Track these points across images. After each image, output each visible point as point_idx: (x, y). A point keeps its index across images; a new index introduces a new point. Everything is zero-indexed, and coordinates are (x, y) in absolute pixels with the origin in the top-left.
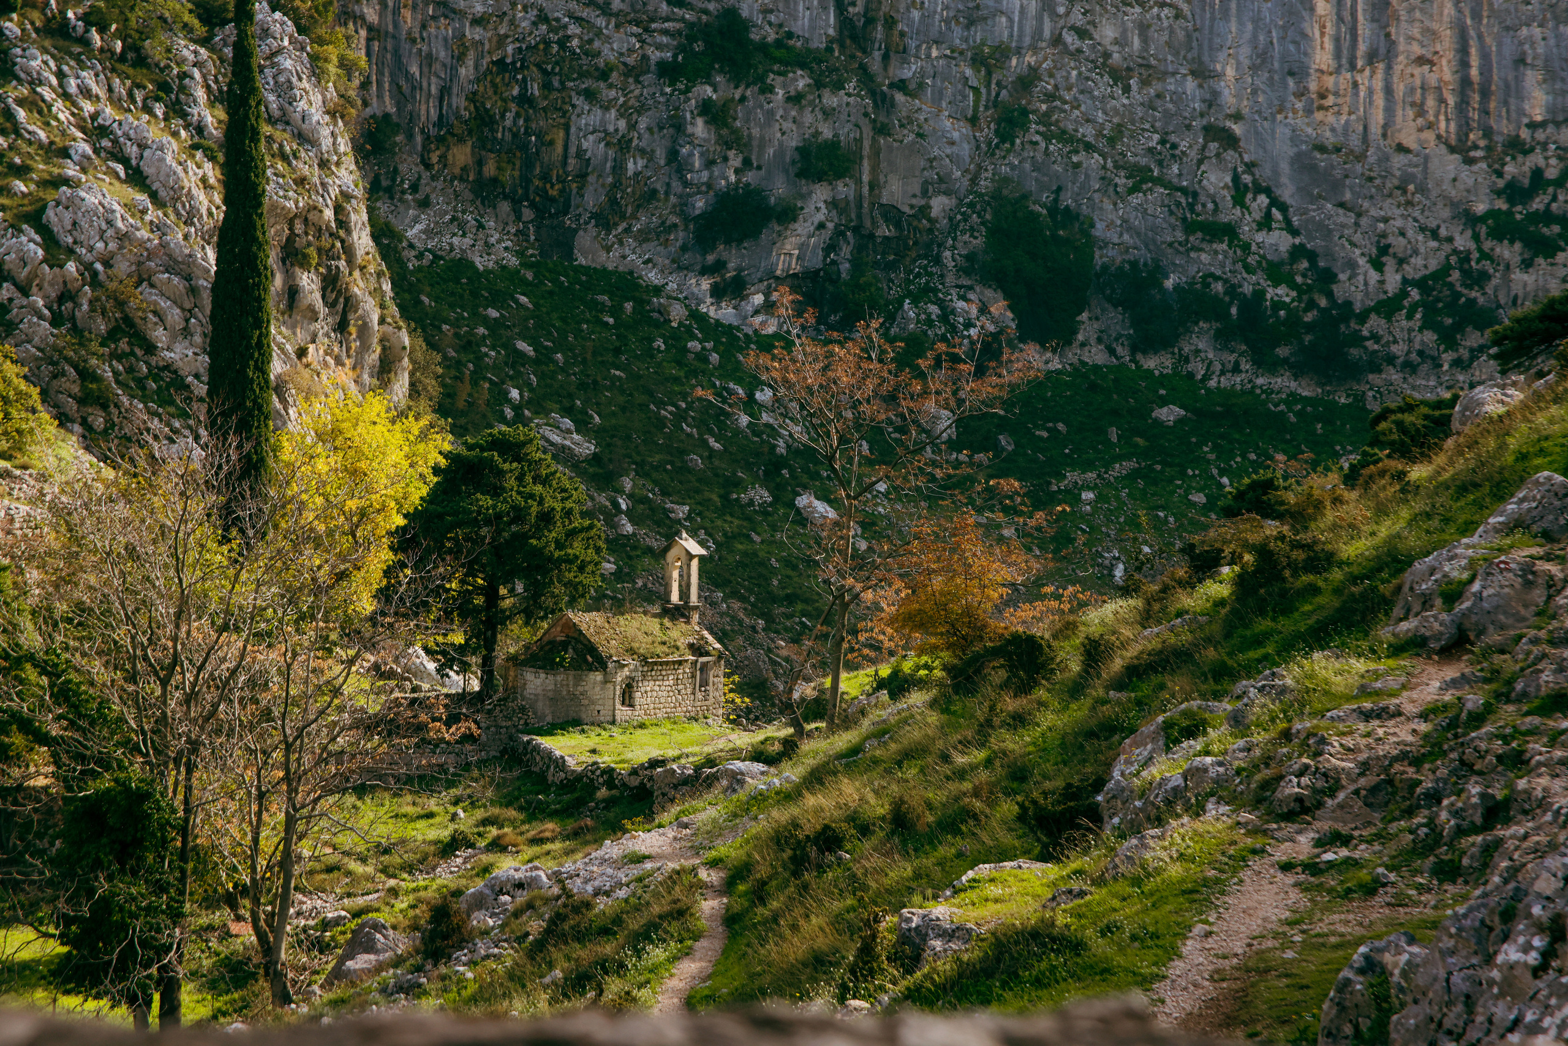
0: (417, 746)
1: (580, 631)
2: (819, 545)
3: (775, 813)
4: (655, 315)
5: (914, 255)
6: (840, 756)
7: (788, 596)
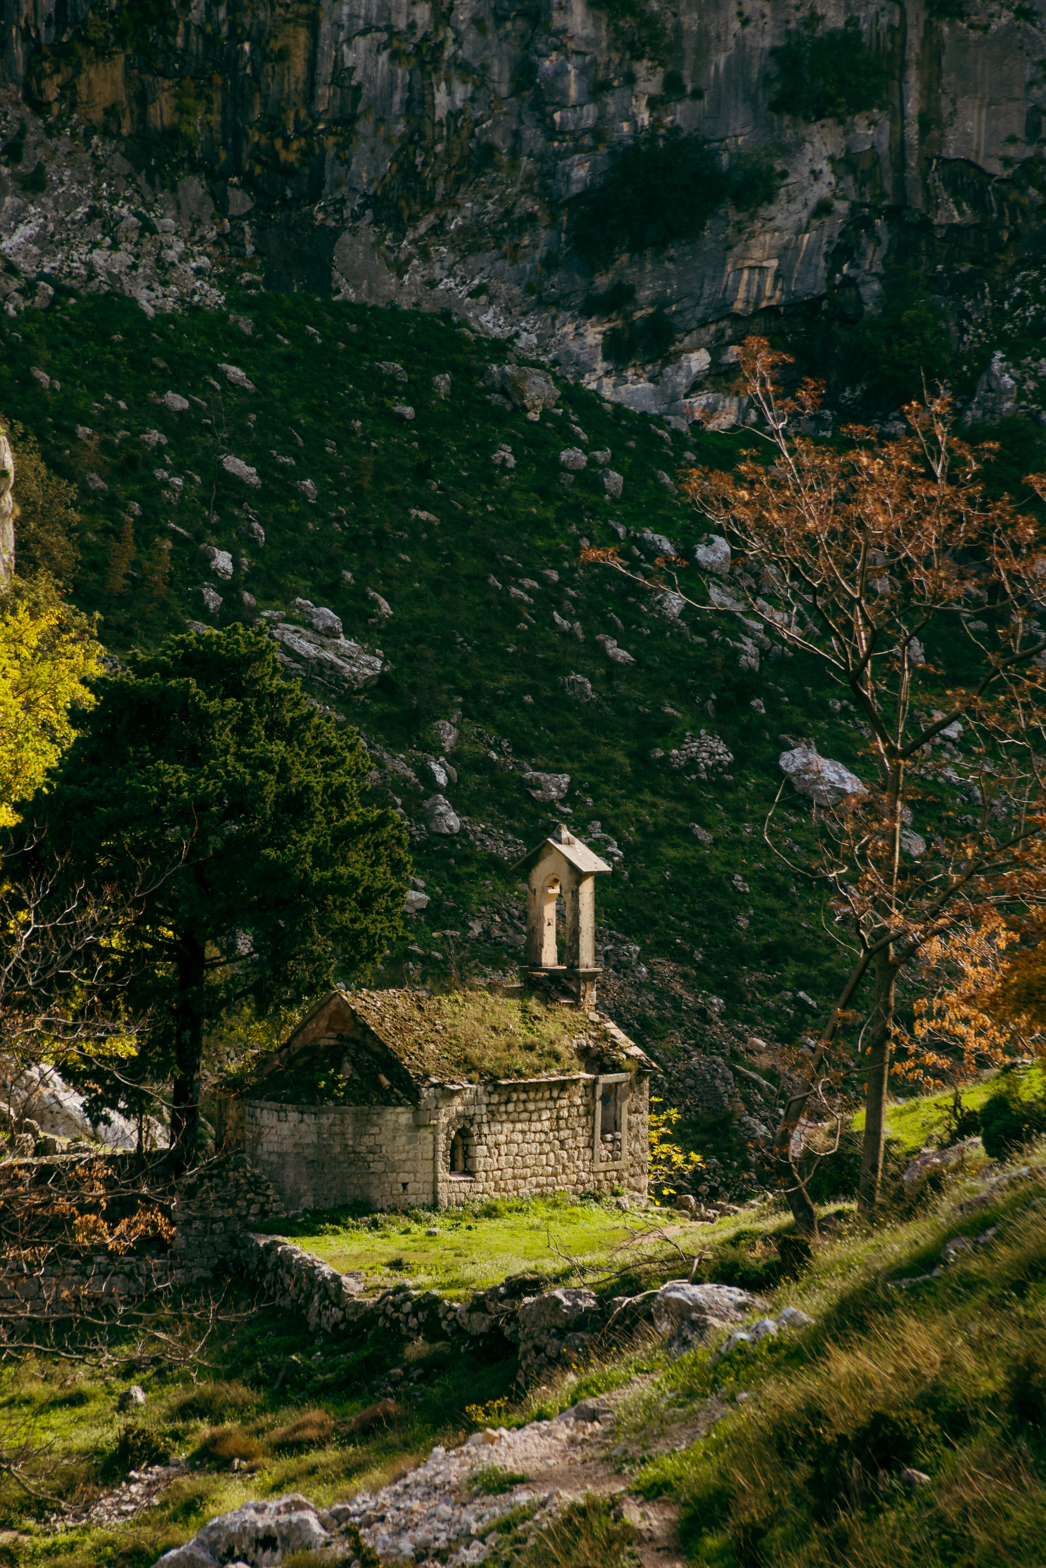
0: (51, 1260)
1: (366, 1027)
2: (835, 849)
3: (771, 1389)
4: (496, 398)
5: (1011, 259)
6: (897, 1273)
7: (768, 949)
